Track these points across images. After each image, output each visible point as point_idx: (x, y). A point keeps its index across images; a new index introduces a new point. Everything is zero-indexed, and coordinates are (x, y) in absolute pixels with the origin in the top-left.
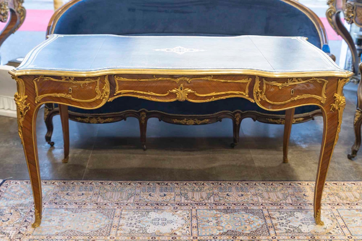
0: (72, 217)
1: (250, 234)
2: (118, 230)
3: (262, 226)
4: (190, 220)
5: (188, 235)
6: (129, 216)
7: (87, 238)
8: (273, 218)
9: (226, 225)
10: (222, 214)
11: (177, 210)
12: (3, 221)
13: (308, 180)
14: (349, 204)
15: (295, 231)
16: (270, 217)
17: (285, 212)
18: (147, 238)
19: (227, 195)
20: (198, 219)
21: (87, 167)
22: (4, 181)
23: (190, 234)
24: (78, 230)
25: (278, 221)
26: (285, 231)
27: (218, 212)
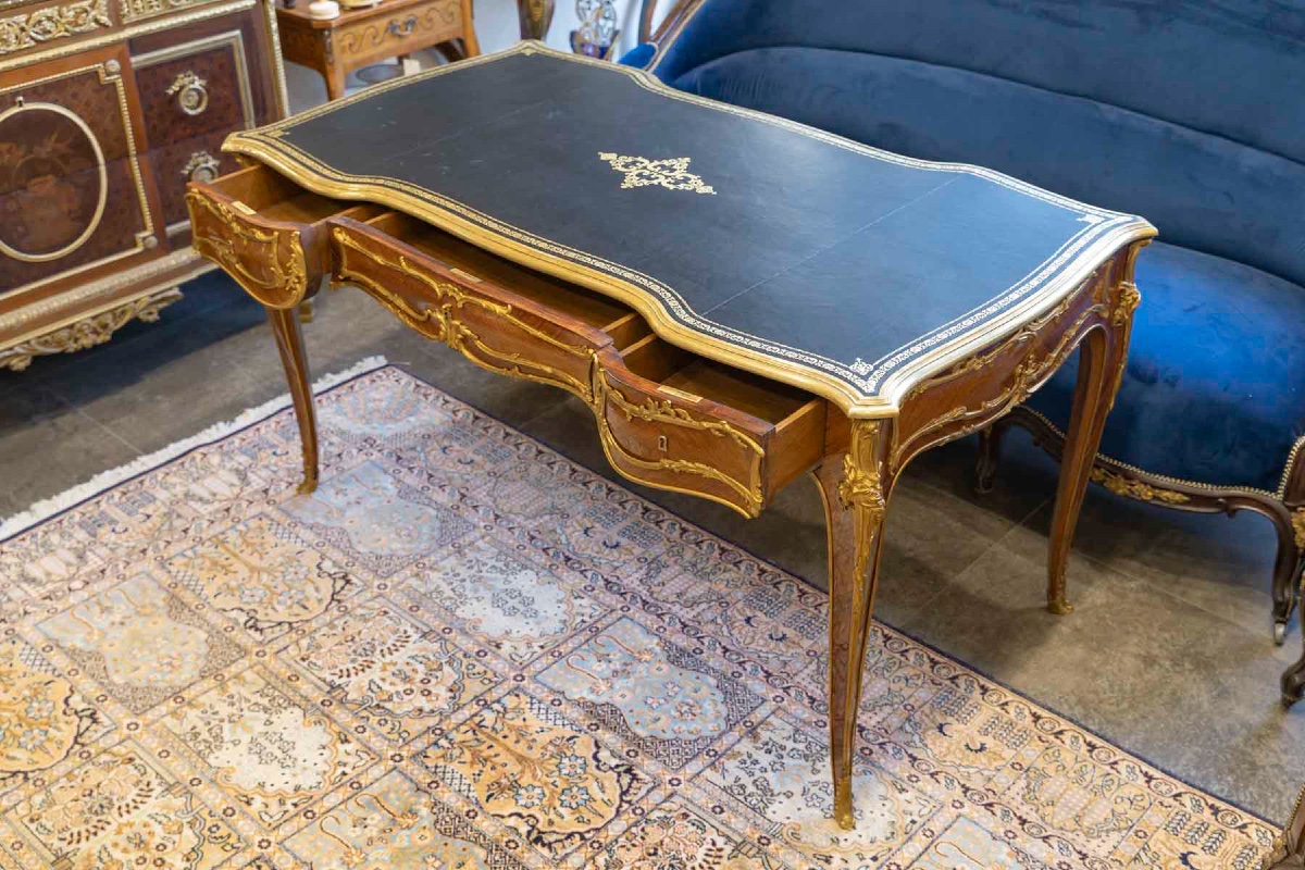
0: (385, 503)
1: (641, 739)
2: (417, 575)
3: (695, 741)
4: (573, 632)
5: (517, 664)
6: (478, 556)
7: (346, 561)
8: (755, 737)
9: (627, 687)
10: (663, 656)
11: (582, 595)
12: (274, 453)
13: (1031, 694)
14: (1023, 822)
15: (749, 799)
16: (752, 732)
17: (809, 739)
18: (437, 623)
19: (748, 620)
20: (592, 641)
21: (567, 402)
22: (387, 366)
23: (525, 663)
24: (354, 539)
25: (752, 751)
26: (730, 781)
27: (658, 649)
